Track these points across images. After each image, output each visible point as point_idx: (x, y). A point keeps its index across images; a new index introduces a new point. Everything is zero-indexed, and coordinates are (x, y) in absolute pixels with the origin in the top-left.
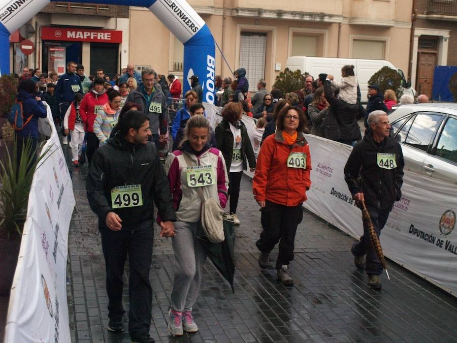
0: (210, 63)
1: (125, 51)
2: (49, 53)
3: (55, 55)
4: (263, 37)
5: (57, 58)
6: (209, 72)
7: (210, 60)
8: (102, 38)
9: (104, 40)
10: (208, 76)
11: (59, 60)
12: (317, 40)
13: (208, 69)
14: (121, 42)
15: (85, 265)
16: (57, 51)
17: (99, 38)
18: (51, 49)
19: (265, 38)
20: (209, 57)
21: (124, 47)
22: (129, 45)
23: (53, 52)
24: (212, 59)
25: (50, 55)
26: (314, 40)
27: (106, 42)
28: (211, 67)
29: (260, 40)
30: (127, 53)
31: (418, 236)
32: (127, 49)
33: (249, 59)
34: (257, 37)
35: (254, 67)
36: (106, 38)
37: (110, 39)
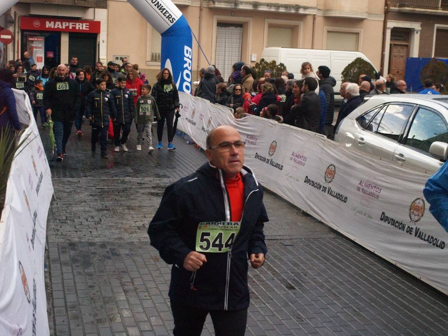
0: (187, 53)
1: (103, 41)
2: (28, 42)
3: (34, 45)
4: (239, 29)
5: (36, 47)
6: (186, 62)
7: (187, 51)
8: (81, 28)
9: (83, 30)
10: (185, 66)
11: (37, 49)
12: (292, 31)
13: (185, 59)
14: (99, 32)
15: (63, 252)
16: (36, 41)
17: (77, 28)
18: (30, 39)
19: (241, 29)
20: (186, 48)
21: (102, 37)
22: (108, 35)
23: (32, 41)
24: (189, 49)
25: (29, 45)
26: (289, 31)
27: (85, 32)
28: (188, 58)
29: (236, 31)
30: (105, 43)
31: (389, 223)
32: (105, 39)
33: (225, 49)
34: (234, 28)
35: (230, 57)
36: (84, 29)
37: (88, 29)
